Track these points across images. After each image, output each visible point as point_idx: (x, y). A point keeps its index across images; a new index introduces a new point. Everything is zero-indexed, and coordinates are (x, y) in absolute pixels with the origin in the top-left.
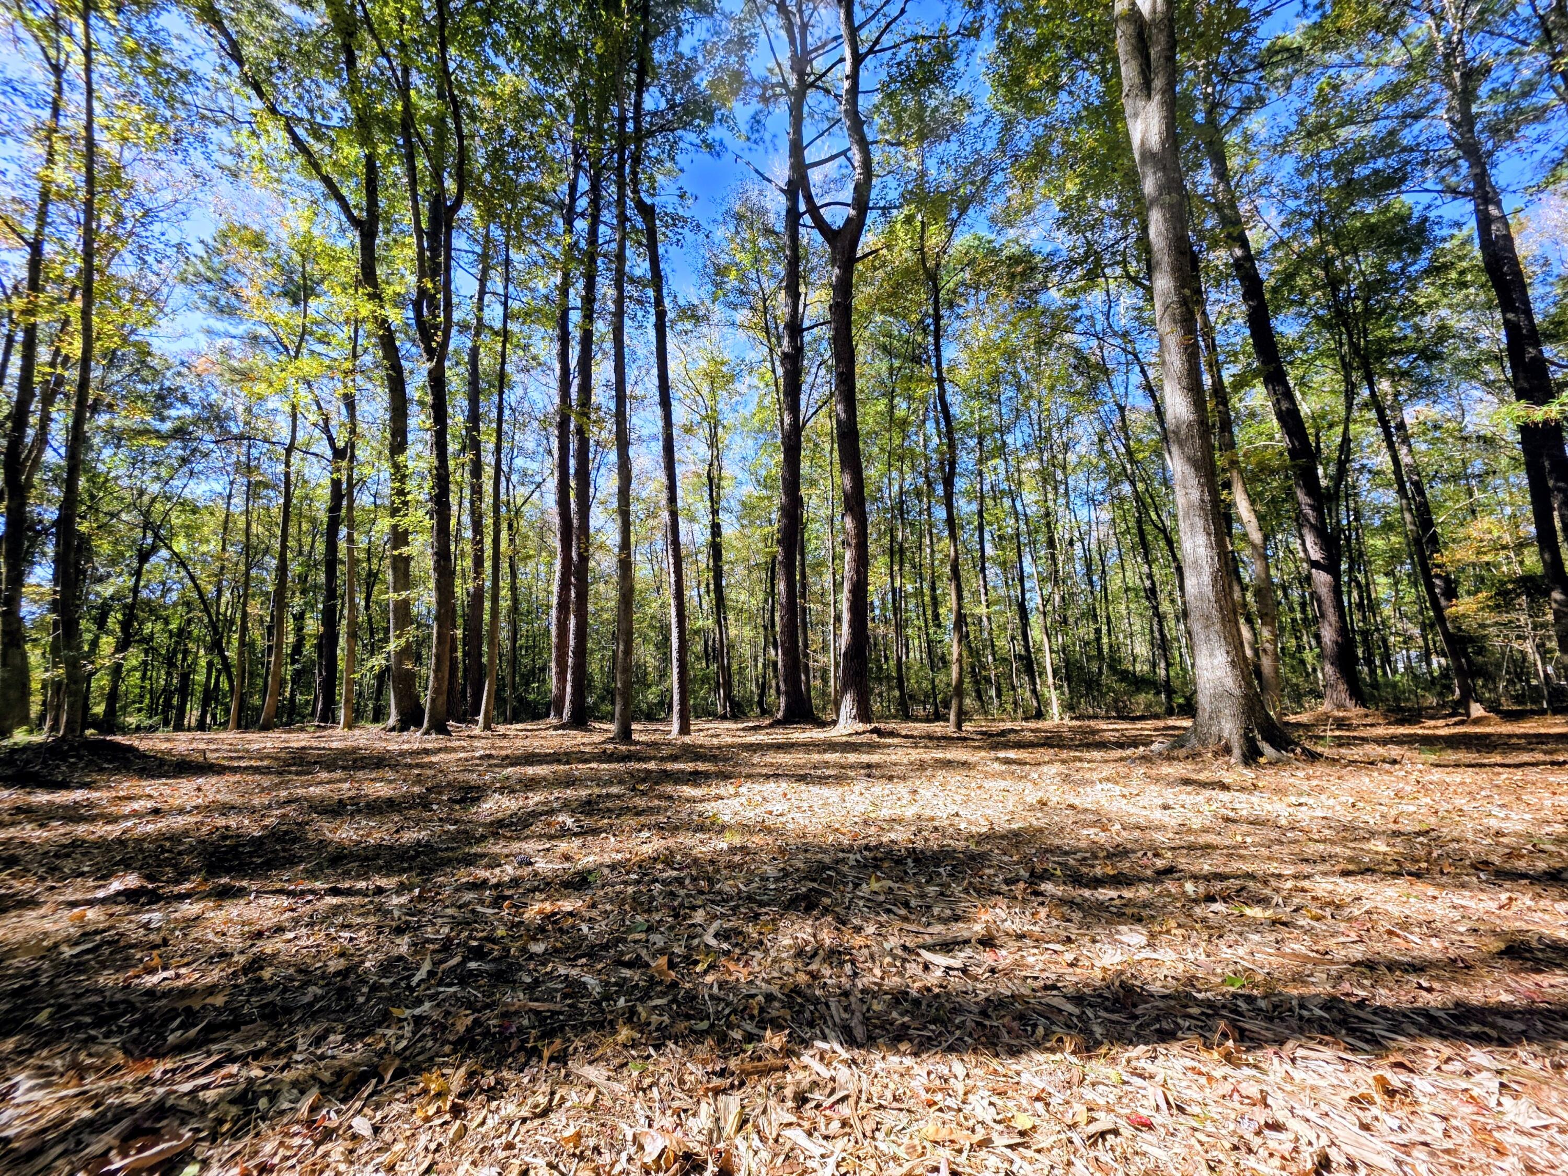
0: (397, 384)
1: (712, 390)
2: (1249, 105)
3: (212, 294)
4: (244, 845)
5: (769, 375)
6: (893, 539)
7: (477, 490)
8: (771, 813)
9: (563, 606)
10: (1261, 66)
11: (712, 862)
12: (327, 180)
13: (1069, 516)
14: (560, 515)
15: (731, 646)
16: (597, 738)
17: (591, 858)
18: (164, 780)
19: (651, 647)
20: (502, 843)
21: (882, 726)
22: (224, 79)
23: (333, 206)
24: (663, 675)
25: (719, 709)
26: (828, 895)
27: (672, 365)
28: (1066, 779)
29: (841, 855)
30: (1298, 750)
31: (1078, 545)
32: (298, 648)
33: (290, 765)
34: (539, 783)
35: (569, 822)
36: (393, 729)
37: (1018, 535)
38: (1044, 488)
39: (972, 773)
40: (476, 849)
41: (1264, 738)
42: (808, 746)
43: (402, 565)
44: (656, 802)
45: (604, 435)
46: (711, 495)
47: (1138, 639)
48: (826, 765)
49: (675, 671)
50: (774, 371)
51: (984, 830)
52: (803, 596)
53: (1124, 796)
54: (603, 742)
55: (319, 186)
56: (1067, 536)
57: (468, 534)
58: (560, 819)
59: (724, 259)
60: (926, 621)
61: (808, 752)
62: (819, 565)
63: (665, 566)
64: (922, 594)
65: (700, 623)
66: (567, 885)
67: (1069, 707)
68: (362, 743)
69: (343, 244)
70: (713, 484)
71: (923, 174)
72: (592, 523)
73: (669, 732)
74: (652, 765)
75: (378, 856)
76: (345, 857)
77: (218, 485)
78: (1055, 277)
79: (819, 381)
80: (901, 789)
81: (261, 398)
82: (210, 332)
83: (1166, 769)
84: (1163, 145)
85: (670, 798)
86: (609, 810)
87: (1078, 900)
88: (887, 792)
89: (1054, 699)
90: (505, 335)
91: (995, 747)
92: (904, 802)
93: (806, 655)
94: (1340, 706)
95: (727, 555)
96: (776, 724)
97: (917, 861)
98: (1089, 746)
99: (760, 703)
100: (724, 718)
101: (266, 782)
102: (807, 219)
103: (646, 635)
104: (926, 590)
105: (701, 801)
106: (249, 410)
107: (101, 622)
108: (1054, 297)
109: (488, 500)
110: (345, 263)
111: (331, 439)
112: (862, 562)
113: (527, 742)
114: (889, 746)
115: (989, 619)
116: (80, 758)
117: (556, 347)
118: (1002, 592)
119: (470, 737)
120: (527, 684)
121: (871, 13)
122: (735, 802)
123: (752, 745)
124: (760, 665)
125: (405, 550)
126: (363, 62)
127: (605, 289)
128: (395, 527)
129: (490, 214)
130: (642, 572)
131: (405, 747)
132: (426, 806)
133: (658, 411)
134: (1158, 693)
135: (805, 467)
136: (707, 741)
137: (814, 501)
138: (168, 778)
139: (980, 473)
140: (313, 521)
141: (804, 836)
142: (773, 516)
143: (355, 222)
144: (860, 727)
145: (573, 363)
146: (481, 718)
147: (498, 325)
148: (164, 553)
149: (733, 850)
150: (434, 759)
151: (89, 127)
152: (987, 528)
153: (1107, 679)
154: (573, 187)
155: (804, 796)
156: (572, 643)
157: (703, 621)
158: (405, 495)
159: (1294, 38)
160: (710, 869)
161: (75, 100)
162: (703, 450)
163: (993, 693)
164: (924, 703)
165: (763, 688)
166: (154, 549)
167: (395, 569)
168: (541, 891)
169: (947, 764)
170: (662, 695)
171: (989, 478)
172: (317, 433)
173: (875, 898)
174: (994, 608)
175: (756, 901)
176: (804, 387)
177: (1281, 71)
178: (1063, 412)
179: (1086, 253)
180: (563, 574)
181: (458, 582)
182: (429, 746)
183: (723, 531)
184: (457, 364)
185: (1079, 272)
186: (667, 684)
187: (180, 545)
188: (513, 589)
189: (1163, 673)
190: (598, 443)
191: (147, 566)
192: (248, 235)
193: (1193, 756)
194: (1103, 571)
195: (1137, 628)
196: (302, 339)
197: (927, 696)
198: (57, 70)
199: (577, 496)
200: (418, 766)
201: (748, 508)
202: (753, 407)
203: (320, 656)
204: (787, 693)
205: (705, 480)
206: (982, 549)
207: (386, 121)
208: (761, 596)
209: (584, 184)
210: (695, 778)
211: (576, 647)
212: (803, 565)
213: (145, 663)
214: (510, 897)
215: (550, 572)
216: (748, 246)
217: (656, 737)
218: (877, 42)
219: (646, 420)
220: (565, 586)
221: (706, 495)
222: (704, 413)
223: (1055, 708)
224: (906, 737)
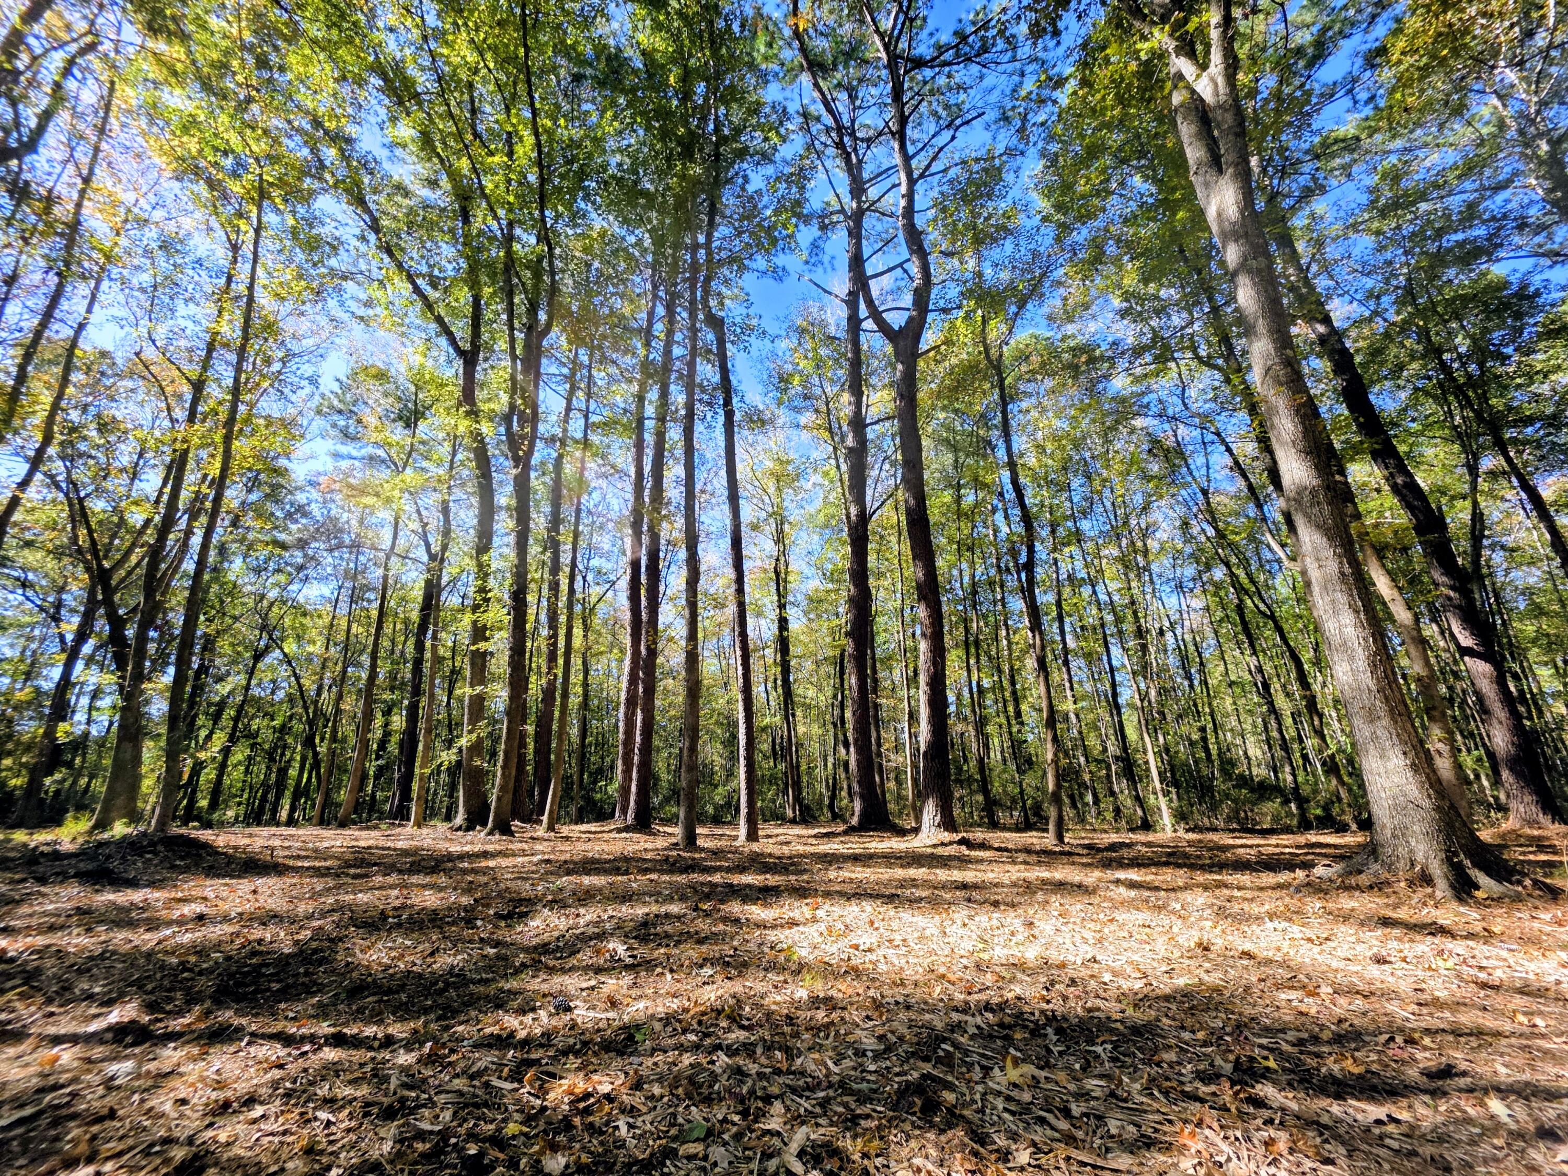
0: (486, 491)
1: (779, 489)
2: (1307, 194)
3: (342, 423)
4: (267, 965)
5: (833, 472)
6: (967, 630)
7: (555, 587)
8: (856, 947)
9: (631, 702)
10: (1317, 157)
11: (790, 1019)
12: (439, 320)
13: (1157, 604)
14: (631, 610)
15: (799, 745)
16: (661, 843)
17: (641, 1005)
18: (227, 880)
19: (719, 746)
20: (543, 976)
21: (970, 836)
22: (363, 248)
23: (443, 342)
24: (731, 774)
25: (789, 813)
26: (950, 1087)
27: (740, 467)
28: (1221, 913)
29: (955, 1017)
30: (1528, 882)
31: (1169, 636)
32: (383, 744)
33: (350, 866)
34: (594, 896)
35: (621, 949)
36: (459, 829)
37: (1103, 626)
38: (1126, 575)
39: (1096, 900)
40: (513, 984)
41: (1475, 865)
42: (890, 859)
43: (480, 660)
44: (721, 927)
45: (675, 534)
46: (778, 589)
47: (1251, 740)
48: (914, 883)
49: (742, 770)
50: (838, 467)
51: (1138, 985)
52: (875, 691)
53: (1310, 940)
54: (665, 849)
55: (433, 326)
56: (1157, 626)
57: (545, 632)
58: (611, 946)
59: (789, 367)
60: (1008, 718)
61: (890, 866)
62: (890, 658)
63: (732, 661)
64: (1002, 689)
65: (767, 720)
66: (608, 1046)
67: (1181, 816)
68: (428, 842)
69: (449, 373)
70: (780, 579)
71: (980, 275)
72: (661, 619)
73: (736, 838)
74: (717, 878)
75: (402, 988)
76: (367, 987)
77: (327, 590)
78: (1123, 364)
79: (883, 474)
80: (1013, 920)
81: (372, 509)
82: (337, 456)
83: (1347, 902)
84: (1242, 213)
85: (737, 921)
86: (668, 936)
87: (1325, 1119)
88: (995, 923)
89: (1164, 807)
90: (586, 443)
91: (1107, 864)
92: (1020, 937)
93: (879, 754)
94: (1532, 823)
95: (794, 650)
96: (851, 831)
97: (1059, 1031)
98: (1222, 866)
99: (831, 807)
100: (793, 822)
101: (319, 885)
102: (869, 324)
103: (713, 732)
104: (1006, 683)
105: (774, 927)
106: (361, 522)
107: (217, 717)
108: (1120, 383)
109: (563, 598)
110: (450, 388)
111: (428, 546)
112: (938, 653)
113: (588, 846)
114: (981, 861)
115: (1077, 716)
116: (155, 853)
117: (631, 455)
118: (1088, 687)
119: (532, 838)
120: (595, 782)
121: (920, 145)
122: (812, 931)
123: (826, 855)
124: (830, 765)
125: (482, 646)
126: (477, 224)
127: (678, 397)
128: (475, 623)
129: (577, 340)
130: (709, 667)
131: (467, 848)
132: (470, 923)
133: (726, 508)
134: (1286, 802)
135: (872, 559)
136: (776, 850)
137: (882, 594)
138: (232, 877)
139: (1056, 561)
140: (407, 621)
141: (902, 984)
142: (841, 610)
143: (461, 352)
144: (946, 836)
145: (647, 468)
146: (545, 818)
147: (579, 435)
148: (277, 653)
149: (815, 1002)
150: (492, 863)
151: (251, 288)
152: (1067, 620)
153: (1219, 783)
154: (651, 314)
155: (895, 925)
156: (638, 739)
157: (770, 718)
158: (486, 592)
159: (1348, 129)
160: (787, 1029)
161: (244, 269)
162: (770, 547)
163: (1089, 798)
164: (1011, 809)
165: (834, 789)
166: (267, 648)
167: (473, 664)
168: (577, 1054)
169: (1060, 886)
170: (729, 797)
171: (1065, 568)
172: (415, 539)
173: (1015, 1094)
174: (1080, 705)
175: (852, 1093)
176: (869, 482)
177: (1338, 161)
178: (1139, 499)
179: (1153, 339)
180: (632, 669)
181: (533, 679)
182: (490, 848)
183: (791, 626)
184: (544, 474)
185: (1148, 358)
186: (734, 784)
187: (290, 647)
188: (585, 685)
189: (1289, 778)
190: (669, 542)
191: (260, 665)
192: (373, 371)
193: (1378, 886)
194: (1201, 664)
195: (1248, 727)
196: (409, 455)
197: (1014, 801)
198: (235, 248)
199: (647, 591)
200: (474, 871)
201: (815, 602)
202: (818, 504)
203: (401, 752)
204: (862, 797)
205: (773, 575)
206: (1064, 640)
207: (490, 265)
208: (830, 693)
209: (660, 310)
210: (765, 894)
211: (642, 744)
212: (873, 658)
213: (249, 758)
214: (537, 1062)
215: (620, 669)
216: (810, 355)
217: (723, 843)
218: (928, 166)
219: (714, 519)
220: (633, 680)
221: (773, 588)
222: (770, 510)
223: (1167, 819)
224: (999, 849)
